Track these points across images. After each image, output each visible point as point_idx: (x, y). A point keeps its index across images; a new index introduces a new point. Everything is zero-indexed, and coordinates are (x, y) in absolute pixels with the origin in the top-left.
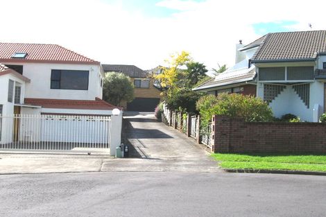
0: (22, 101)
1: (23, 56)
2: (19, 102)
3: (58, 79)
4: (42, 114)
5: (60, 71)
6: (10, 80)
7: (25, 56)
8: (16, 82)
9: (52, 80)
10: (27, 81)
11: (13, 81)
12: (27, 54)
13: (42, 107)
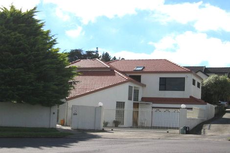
0: (140, 99)
1: (141, 69)
2: (138, 100)
3: (165, 84)
4: (153, 107)
5: (165, 78)
6: (129, 86)
7: (143, 69)
8: (135, 87)
9: (160, 85)
10: (144, 86)
11: (132, 87)
12: (144, 68)
13: (153, 103)
